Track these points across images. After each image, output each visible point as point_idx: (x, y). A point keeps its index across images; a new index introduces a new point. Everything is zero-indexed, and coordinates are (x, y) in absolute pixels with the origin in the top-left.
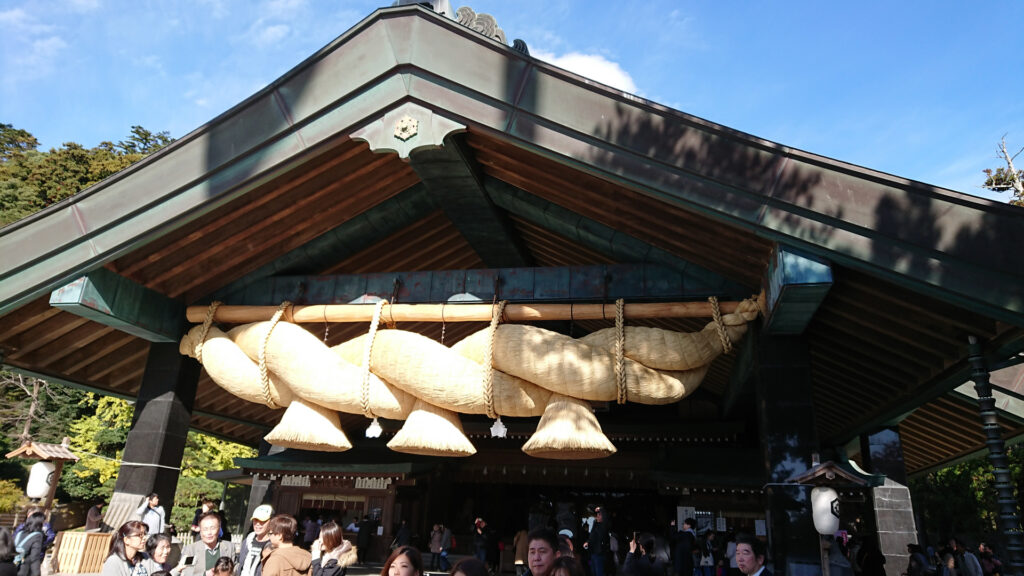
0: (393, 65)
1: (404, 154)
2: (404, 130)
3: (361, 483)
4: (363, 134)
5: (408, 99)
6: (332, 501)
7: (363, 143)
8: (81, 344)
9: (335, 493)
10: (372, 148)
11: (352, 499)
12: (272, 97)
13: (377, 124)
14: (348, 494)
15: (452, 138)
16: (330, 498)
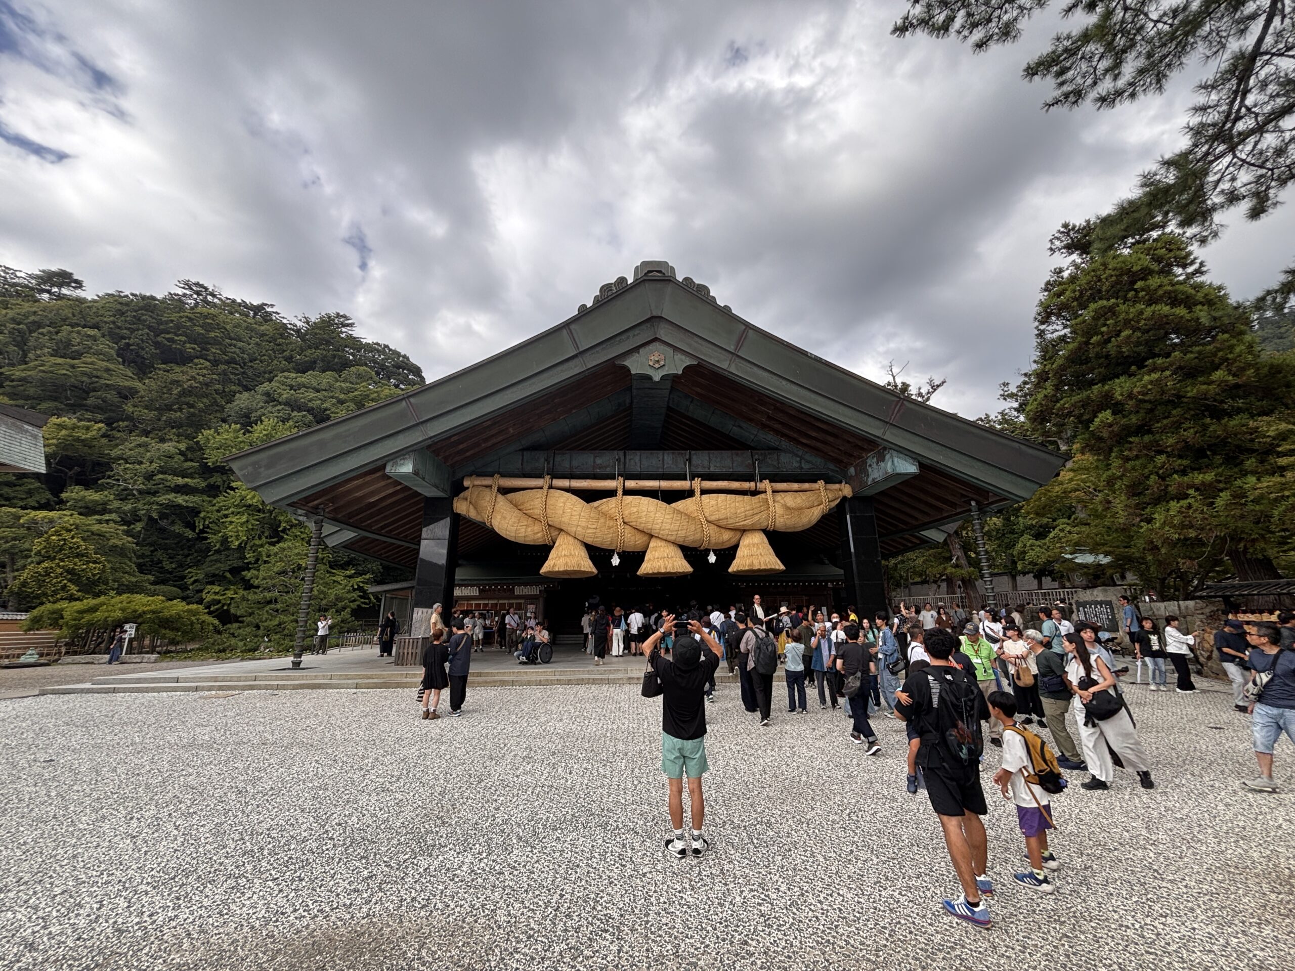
0: (649, 316)
1: (657, 378)
2: (658, 362)
3: (518, 591)
4: (627, 363)
5: (656, 340)
6: (496, 604)
7: (626, 370)
8: (372, 500)
9: (499, 599)
10: (633, 372)
11: (514, 601)
12: (565, 332)
13: (635, 356)
14: (509, 599)
15: (687, 369)
16: (495, 602)
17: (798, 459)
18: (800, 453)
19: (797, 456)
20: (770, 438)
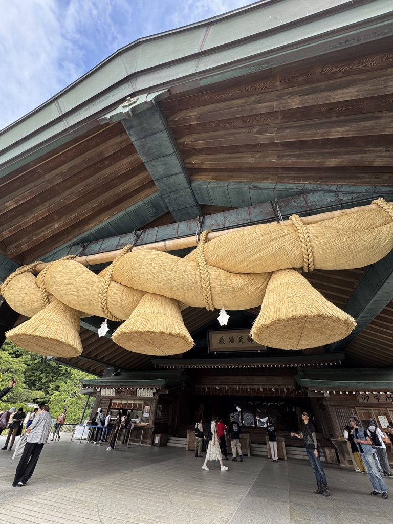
3: (140, 393)
9: (128, 400)
12: (54, 105)
14: (134, 400)
15: (157, 96)
16: (125, 402)
17: (332, 194)
18: (334, 188)
19: (330, 191)
20: (292, 185)
